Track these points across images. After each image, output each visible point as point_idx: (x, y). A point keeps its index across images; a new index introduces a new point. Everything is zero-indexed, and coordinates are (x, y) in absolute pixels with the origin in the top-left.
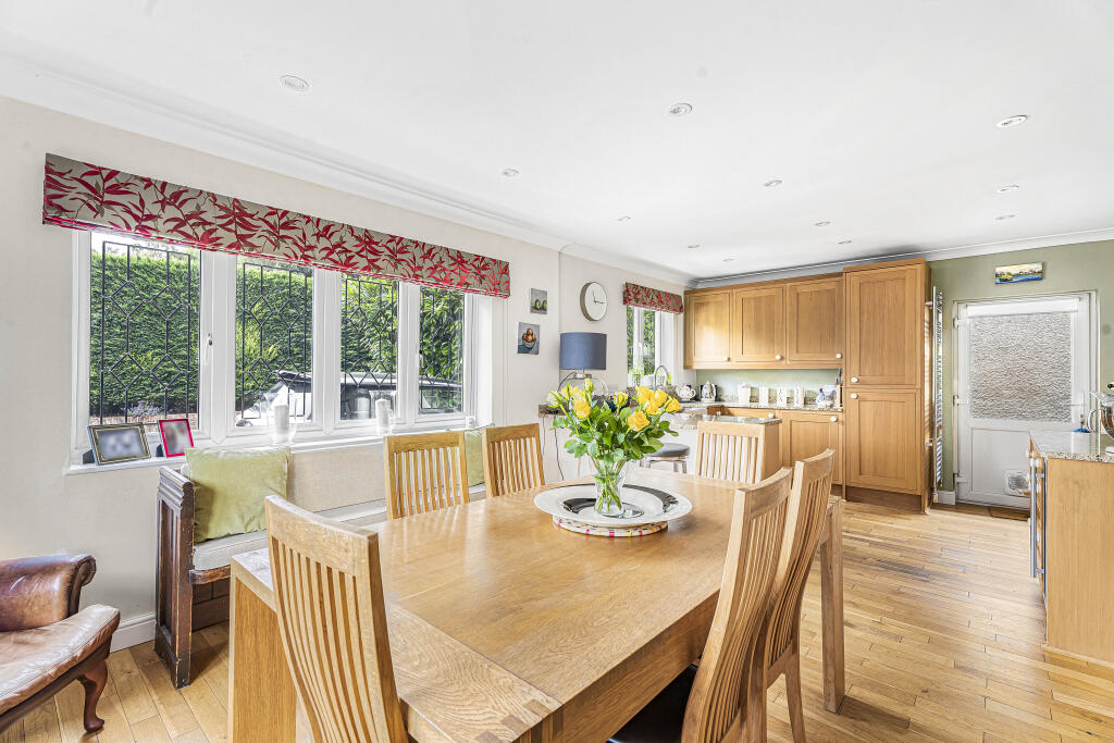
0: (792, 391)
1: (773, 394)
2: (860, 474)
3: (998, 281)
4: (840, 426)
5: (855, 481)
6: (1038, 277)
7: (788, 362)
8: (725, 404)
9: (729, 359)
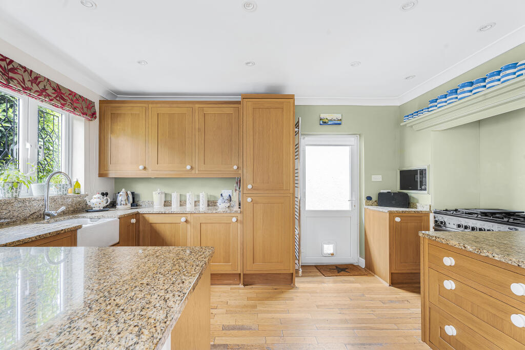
0: (198, 196)
1: (183, 198)
2: (253, 263)
3: (321, 123)
4: (239, 225)
5: (251, 269)
6: (338, 123)
7: (197, 172)
8: (141, 210)
9: (145, 168)
